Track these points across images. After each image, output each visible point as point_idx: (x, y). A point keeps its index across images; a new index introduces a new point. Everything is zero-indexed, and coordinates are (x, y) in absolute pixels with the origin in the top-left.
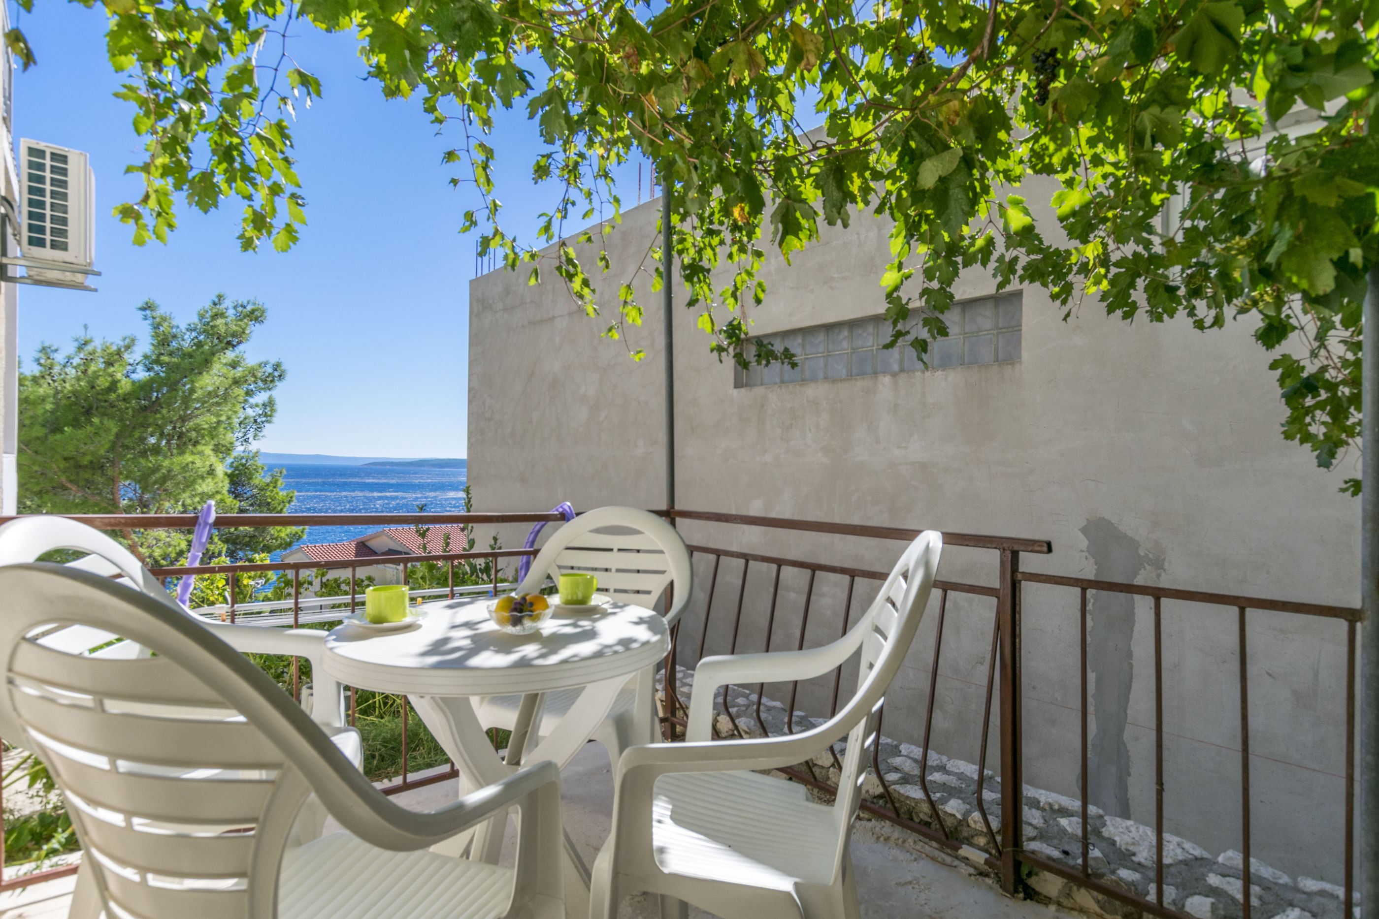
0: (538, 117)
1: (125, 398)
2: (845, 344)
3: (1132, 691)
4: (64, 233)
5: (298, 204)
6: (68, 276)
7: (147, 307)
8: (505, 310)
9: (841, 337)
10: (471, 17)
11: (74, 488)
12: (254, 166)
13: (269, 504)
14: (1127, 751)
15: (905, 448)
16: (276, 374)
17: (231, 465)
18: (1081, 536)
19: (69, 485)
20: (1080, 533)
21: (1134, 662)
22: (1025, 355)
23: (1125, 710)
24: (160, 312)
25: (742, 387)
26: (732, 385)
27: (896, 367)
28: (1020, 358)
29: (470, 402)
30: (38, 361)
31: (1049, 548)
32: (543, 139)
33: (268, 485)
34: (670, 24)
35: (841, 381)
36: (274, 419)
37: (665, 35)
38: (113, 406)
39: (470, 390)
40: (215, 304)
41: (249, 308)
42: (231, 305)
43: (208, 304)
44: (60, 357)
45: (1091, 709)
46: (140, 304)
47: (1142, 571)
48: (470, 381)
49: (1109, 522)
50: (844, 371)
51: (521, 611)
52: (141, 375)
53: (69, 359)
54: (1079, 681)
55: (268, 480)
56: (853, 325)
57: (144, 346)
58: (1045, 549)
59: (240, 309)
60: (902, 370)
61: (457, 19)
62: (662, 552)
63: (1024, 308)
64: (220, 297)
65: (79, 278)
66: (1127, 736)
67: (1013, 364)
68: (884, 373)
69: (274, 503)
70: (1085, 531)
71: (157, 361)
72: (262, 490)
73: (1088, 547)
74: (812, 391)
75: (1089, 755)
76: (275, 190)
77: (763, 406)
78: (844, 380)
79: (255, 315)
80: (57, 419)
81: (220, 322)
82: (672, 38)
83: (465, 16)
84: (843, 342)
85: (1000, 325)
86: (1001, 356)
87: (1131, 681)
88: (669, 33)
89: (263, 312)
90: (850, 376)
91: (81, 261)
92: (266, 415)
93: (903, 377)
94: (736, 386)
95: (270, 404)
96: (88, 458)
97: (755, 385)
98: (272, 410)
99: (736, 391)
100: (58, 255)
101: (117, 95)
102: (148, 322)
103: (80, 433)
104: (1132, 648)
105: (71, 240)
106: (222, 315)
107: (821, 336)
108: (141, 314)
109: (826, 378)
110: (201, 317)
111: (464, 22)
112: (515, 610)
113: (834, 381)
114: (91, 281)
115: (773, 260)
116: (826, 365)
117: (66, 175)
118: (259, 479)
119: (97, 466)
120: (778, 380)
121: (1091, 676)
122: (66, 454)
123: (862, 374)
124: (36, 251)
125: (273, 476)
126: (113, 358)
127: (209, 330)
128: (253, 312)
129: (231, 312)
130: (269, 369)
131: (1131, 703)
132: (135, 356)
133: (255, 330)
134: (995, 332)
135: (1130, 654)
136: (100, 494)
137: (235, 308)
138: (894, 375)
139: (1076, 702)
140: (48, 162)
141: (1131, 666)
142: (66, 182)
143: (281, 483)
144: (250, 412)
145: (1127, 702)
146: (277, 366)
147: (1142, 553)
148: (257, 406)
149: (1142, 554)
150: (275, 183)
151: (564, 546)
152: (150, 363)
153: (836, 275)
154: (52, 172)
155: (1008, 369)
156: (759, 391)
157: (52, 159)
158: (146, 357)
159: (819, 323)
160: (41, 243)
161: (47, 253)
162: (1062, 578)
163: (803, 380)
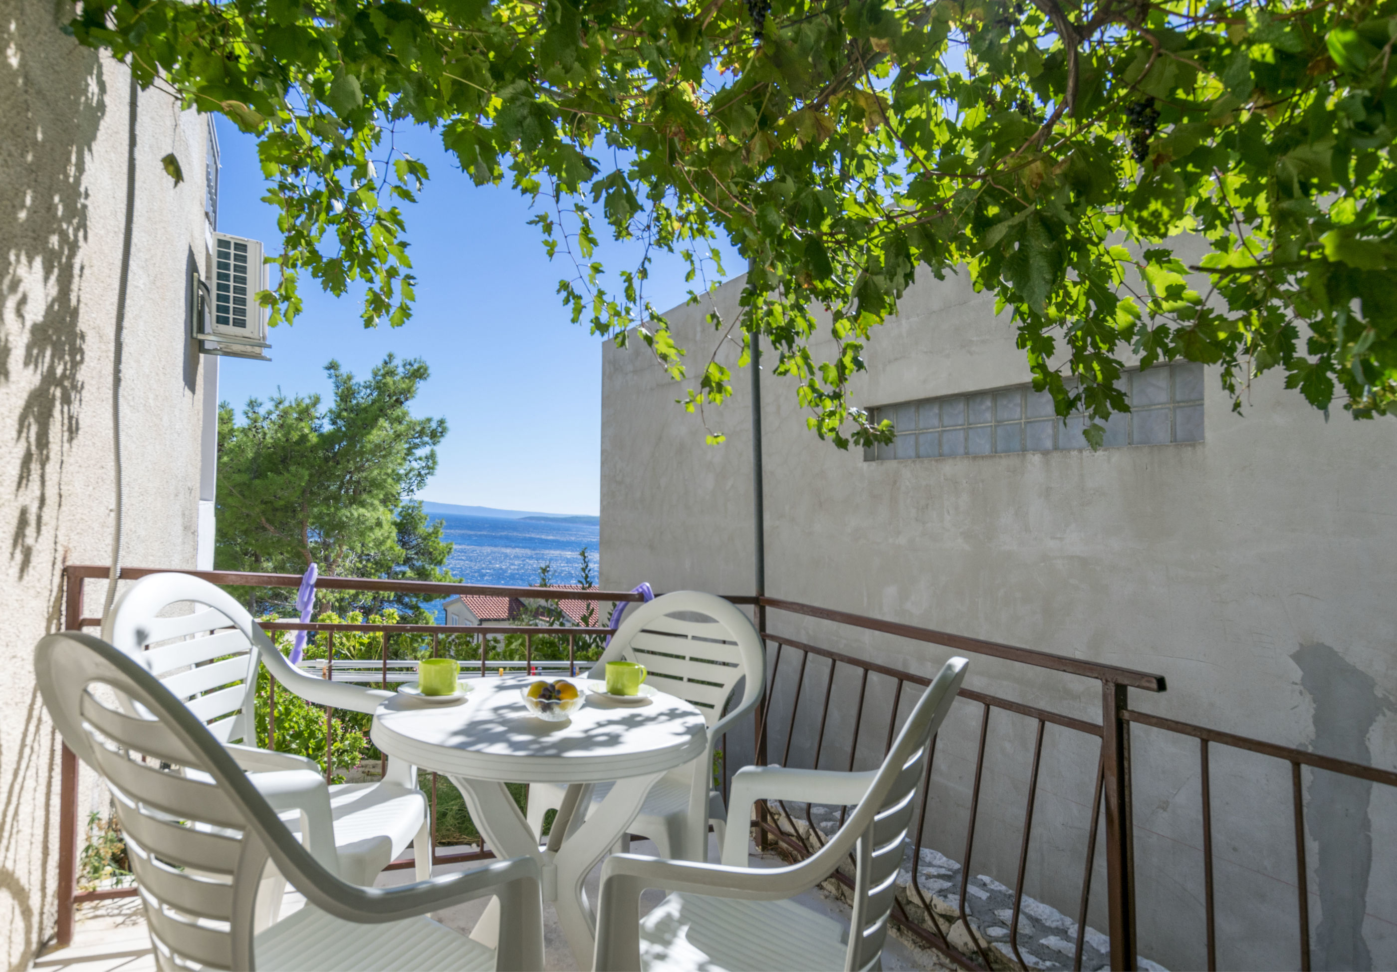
0: (602, 200)
1: (314, 449)
2: (988, 416)
3: (1372, 874)
4: (243, 312)
5: (410, 284)
6: (249, 349)
7: (332, 366)
8: (635, 372)
9: (983, 407)
10: (531, 113)
11: (272, 529)
12: (374, 251)
13: (431, 553)
14: (1368, 952)
15: (1061, 539)
16: (440, 429)
17: (400, 514)
18: (1293, 664)
19: (267, 526)
20: (1291, 661)
21: (1372, 835)
22: (1209, 435)
23: (1363, 896)
24: (344, 371)
25: (873, 460)
26: (862, 458)
27: (1049, 444)
28: (1203, 438)
29: (603, 464)
30: (246, 413)
31: (1161, 685)
32: (607, 220)
33: (430, 535)
34: (731, 100)
35: (983, 457)
36: (436, 472)
37: (727, 112)
38: (302, 456)
39: (603, 452)
40: (386, 363)
41: (416, 366)
42: (400, 364)
43: (380, 364)
44: (262, 411)
45: (1313, 887)
46: (326, 364)
47: (1380, 718)
48: (602, 443)
49: (1330, 649)
50: (988, 447)
51: (550, 698)
52: (327, 427)
53: (270, 413)
54: (1293, 849)
55: (431, 530)
56: (997, 394)
57: (329, 402)
58: (1154, 685)
59: (408, 367)
60: (1056, 448)
61: (519, 116)
62: (735, 644)
63: (1206, 378)
64: (390, 356)
65: (257, 350)
66: (1367, 929)
67: (1193, 446)
68: (1035, 450)
69: (436, 553)
70: (1297, 657)
71: (339, 416)
72: (425, 539)
73: (1302, 679)
74: (948, 468)
75: (1313, 946)
76: (392, 273)
77: (895, 482)
78: (986, 457)
79: (419, 373)
80: (259, 466)
81: (389, 379)
82: (734, 114)
83: (525, 112)
84: (985, 412)
85: (1178, 397)
86: (1180, 434)
87: (1369, 859)
88: (730, 108)
89: (426, 370)
90: (995, 453)
91: (256, 336)
92: (428, 468)
93: (1056, 455)
94: (866, 460)
95: (432, 456)
96: (282, 503)
97: (888, 459)
98: (435, 463)
99: (866, 464)
100: (238, 331)
101: (264, 200)
102: (332, 380)
103: (279, 479)
104: (1370, 816)
105: (249, 318)
106: (391, 373)
107: (961, 406)
108: (326, 372)
109: (967, 454)
110: (375, 375)
111: (525, 118)
112: (543, 696)
113: (975, 458)
114: (265, 352)
115: (904, 321)
116: (966, 439)
117: (245, 262)
118: (423, 529)
119: (290, 509)
120: (913, 454)
121: (1312, 846)
122: (265, 498)
123: (1008, 451)
124: (222, 328)
125: (435, 527)
126: (305, 413)
127: (380, 387)
128: (419, 369)
129: (401, 370)
130: (434, 425)
131: (1370, 888)
132: (323, 409)
133: (421, 386)
134: (1171, 406)
135: (1366, 824)
136: (292, 535)
137: (404, 366)
138: (1045, 453)
139: (1292, 876)
140: (232, 251)
141: (1369, 841)
142: (245, 268)
143: (442, 533)
144: (415, 464)
145: (1365, 885)
146: (441, 422)
147: (1379, 693)
148: (420, 459)
149: (1380, 695)
150: (392, 267)
151: (640, 628)
152: (335, 417)
153: (975, 339)
154: (235, 260)
155: (1187, 453)
156: (892, 465)
157: (235, 249)
158: (331, 411)
159: (956, 392)
160: (225, 321)
161: (230, 329)
162: (1177, 723)
163: (941, 455)
